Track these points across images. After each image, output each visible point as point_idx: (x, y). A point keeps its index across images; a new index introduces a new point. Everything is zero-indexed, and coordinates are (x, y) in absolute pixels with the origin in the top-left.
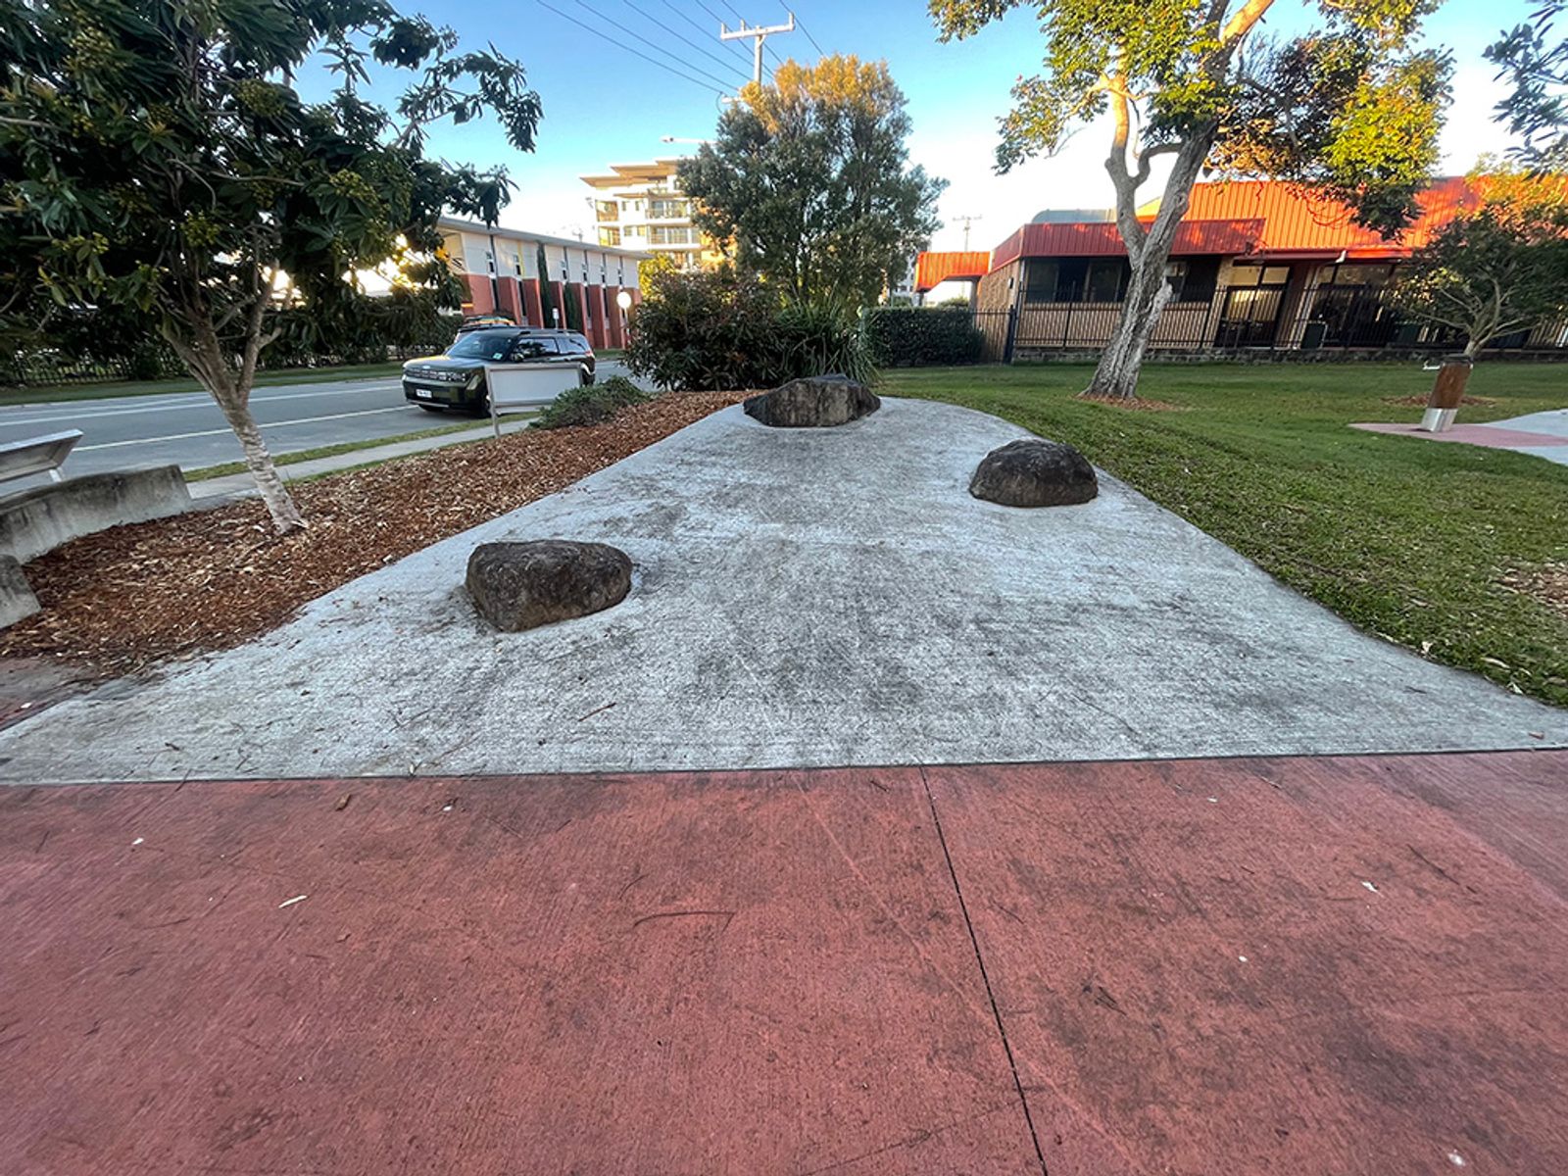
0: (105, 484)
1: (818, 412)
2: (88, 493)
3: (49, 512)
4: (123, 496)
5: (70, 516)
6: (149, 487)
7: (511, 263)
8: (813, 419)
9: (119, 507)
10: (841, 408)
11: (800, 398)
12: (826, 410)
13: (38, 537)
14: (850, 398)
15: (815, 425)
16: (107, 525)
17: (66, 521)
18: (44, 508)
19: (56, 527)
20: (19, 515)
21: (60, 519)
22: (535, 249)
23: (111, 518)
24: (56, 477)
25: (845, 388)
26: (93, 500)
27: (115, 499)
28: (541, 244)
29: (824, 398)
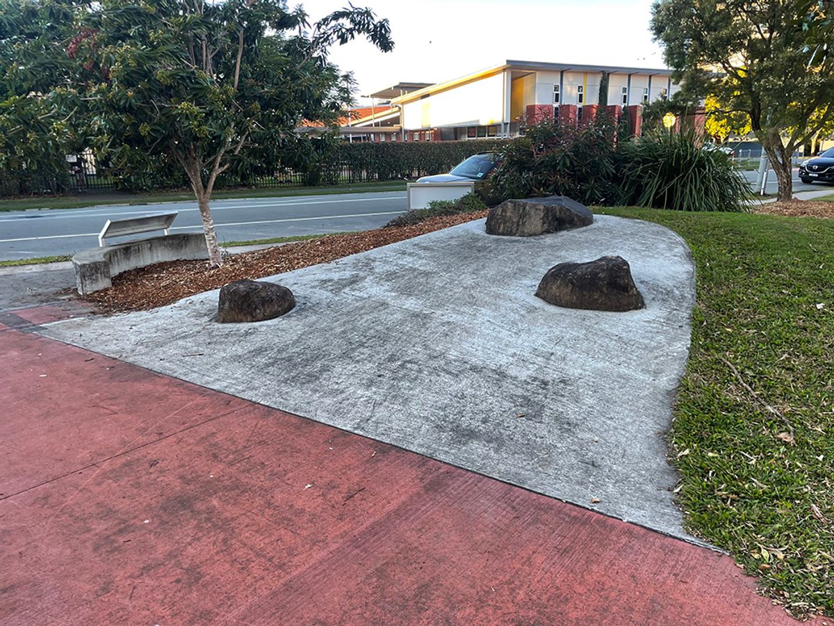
0: (179, 238)
1: (518, 225)
2: (170, 242)
3: (150, 248)
4: (186, 245)
5: (159, 251)
6: (199, 242)
7: (575, 93)
8: (514, 231)
9: (183, 251)
10: (535, 222)
11: (508, 214)
12: (524, 224)
13: (142, 258)
14: (546, 216)
15: (515, 235)
16: (175, 259)
17: (157, 253)
18: (149, 246)
19: (152, 256)
20: (136, 248)
21: (155, 252)
22: (599, 79)
23: (178, 256)
24: (166, 233)
25: (542, 208)
26: (172, 246)
27: (182, 247)
28: (605, 74)
29: (523, 215)
